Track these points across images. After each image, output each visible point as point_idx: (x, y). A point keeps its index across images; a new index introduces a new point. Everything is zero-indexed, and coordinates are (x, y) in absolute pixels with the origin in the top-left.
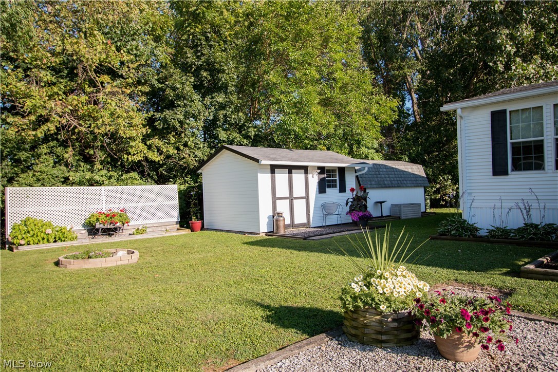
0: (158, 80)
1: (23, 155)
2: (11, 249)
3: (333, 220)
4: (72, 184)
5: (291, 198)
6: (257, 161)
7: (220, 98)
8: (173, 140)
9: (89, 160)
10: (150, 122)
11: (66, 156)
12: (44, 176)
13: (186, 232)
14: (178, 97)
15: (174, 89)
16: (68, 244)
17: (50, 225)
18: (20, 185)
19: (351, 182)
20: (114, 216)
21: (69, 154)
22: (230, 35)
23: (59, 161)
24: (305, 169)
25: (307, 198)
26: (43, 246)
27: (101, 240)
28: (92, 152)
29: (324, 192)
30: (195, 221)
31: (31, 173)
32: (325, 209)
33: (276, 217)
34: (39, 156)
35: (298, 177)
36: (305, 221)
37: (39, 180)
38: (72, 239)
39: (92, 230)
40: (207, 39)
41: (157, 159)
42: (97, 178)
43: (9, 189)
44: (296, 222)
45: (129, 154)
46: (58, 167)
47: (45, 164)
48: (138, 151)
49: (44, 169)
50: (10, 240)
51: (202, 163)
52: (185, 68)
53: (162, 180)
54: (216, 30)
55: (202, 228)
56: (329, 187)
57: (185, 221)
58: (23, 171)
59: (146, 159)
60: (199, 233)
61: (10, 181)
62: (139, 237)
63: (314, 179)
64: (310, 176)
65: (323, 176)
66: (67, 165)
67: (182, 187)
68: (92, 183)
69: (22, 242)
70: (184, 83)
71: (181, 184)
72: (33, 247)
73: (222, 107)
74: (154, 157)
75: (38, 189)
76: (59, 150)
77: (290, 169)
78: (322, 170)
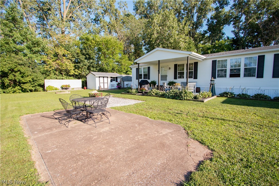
0: (77, 57)
1: (48, 73)
2: (46, 91)
3: (113, 88)
4: (58, 79)
5: (104, 83)
6: (95, 75)
7: (91, 61)
8: (80, 70)
9: (61, 74)
10: (75, 66)
11: (56, 73)
12: (52, 77)
13: (83, 89)
14: (81, 61)
15: (80, 59)
16: (57, 91)
17: (54, 87)
18: (47, 79)
19: (119, 80)
20: (67, 86)
21: (57, 73)
22: (93, 47)
23: (55, 74)
24: (107, 77)
25: (108, 83)
26: (52, 91)
27: (64, 90)
28: (62, 72)
29: (112, 82)
30: (85, 87)
31: (49, 77)
32: (112, 85)
33: (100, 87)
34: (51, 73)
35: (105, 79)
36: (107, 88)
37: (51, 78)
38: (58, 90)
39: (63, 88)
40: (88, 48)
41: (77, 74)
42: (63, 78)
43: (45, 80)
44: (105, 88)
45: (70, 73)
46: (55, 75)
47: (52, 75)
48: (72, 72)
49: (52, 76)
50: (46, 90)
51: (87, 75)
52: (83, 54)
53: (79, 78)
54: (90, 46)
55: (87, 89)
56: (113, 81)
57: (83, 87)
58: (48, 76)
59: (74, 74)
60: (86, 90)
61: (45, 78)
62: (72, 90)
63: (109, 79)
64: (108, 78)
65: (111, 79)
66: (57, 75)
67: (83, 80)
68: (62, 79)
69: (48, 90)
70: (82, 57)
71: (83, 79)
72: (50, 91)
73: (92, 63)
74: (76, 73)
75: (51, 80)
76: (55, 72)
77: (104, 77)
78: (111, 77)
